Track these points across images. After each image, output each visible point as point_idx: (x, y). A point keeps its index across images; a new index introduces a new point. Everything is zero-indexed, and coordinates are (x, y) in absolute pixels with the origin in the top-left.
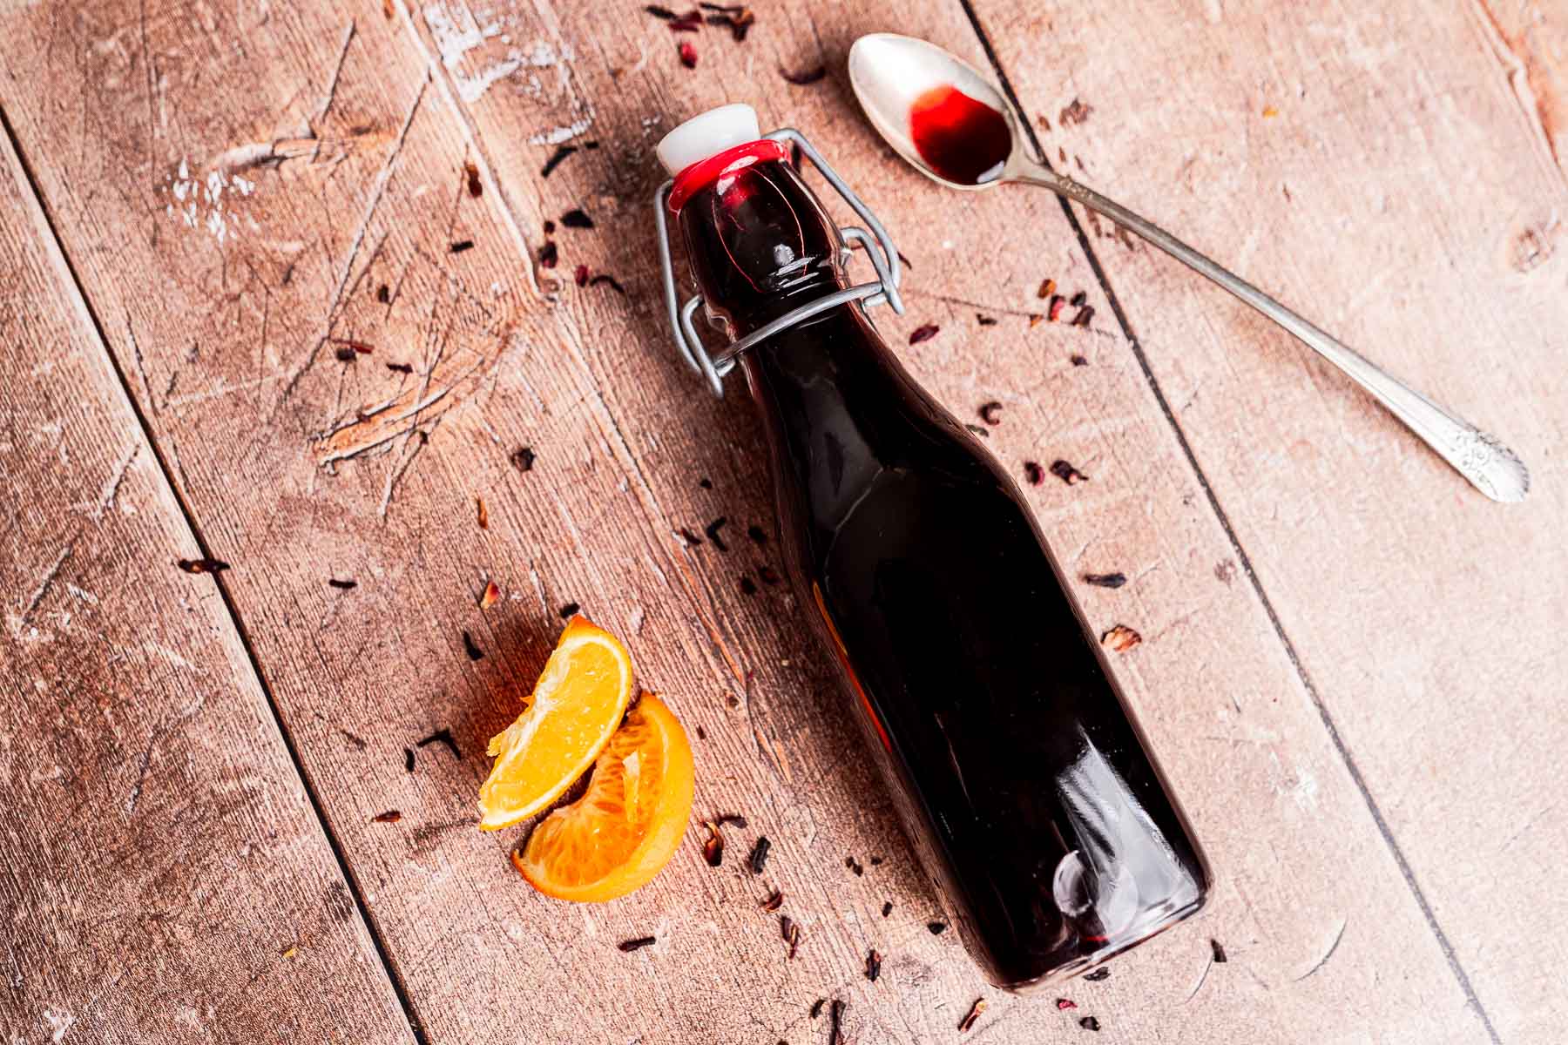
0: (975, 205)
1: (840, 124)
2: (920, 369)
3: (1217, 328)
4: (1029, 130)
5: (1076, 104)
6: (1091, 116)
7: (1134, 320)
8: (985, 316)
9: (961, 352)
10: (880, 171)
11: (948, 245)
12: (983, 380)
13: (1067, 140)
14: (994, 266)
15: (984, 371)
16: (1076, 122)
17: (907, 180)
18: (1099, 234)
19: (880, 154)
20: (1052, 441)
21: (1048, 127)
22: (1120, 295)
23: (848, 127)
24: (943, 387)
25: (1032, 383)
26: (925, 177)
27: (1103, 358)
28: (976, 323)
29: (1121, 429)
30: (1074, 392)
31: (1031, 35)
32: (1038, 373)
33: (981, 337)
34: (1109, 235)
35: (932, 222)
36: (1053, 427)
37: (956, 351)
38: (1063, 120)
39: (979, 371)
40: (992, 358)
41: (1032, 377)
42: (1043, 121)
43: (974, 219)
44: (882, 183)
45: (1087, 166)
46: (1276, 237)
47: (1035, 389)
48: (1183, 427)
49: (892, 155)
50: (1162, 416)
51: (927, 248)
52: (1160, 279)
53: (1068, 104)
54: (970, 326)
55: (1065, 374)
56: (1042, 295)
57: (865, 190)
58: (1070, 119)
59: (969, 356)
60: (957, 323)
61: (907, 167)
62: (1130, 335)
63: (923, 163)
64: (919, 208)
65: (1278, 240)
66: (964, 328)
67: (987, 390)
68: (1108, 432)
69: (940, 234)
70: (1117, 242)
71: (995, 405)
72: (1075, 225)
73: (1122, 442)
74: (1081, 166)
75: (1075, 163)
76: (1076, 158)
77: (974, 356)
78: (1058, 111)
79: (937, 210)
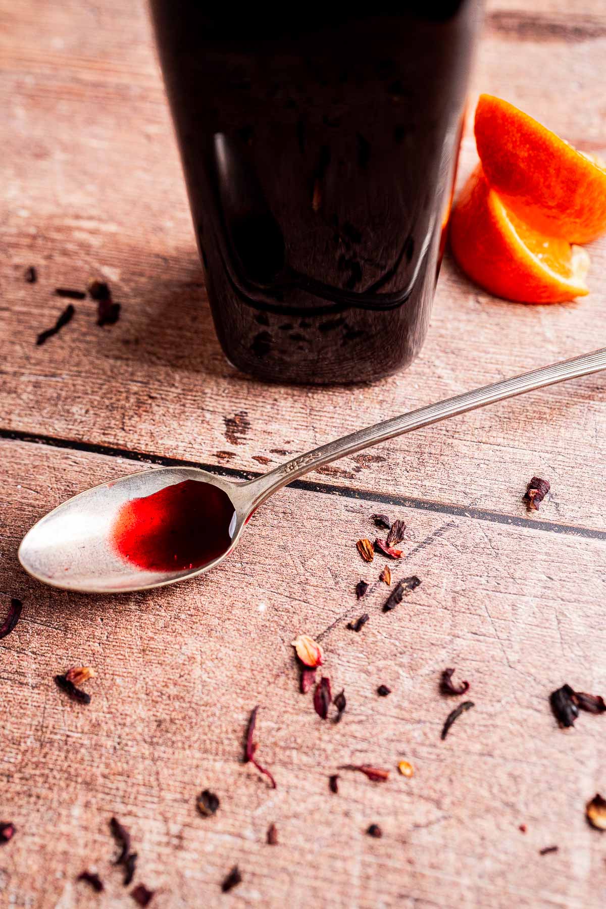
0: (247, 557)
1: (76, 623)
2: (360, 722)
3: (500, 440)
4: (220, 470)
5: (228, 422)
6: (249, 418)
7: (447, 498)
8: (354, 622)
9: (370, 668)
10: (148, 618)
11: (262, 608)
12: (412, 668)
13: (253, 449)
14: (313, 580)
15: (405, 659)
16: (243, 432)
17: (176, 601)
18: (352, 477)
19: (133, 606)
20: (517, 647)
21: (230, 455)
22: (416, 494)
23: (85, 617)
24: (395, 712)
25: (447, 625)
26: (187, 582)
27: (464, 547)
28: (353, 634)
29: (544, 577)
30: (481, 594)
31: (145, 416)
32: (440, 612)
33: (371, 639)
34: (358, 470)
35: (232, 606)
36: (504, 636)
37: (368, 673)
38: (234, 441)
39: (401, 665)
40: (397, 643)
41: (441, 622)
42: (221, 455)
43: (258, 567)
44: (161, 624)
45: (287, 447)
46: (453, 353)
47: (454, 626)
48: (575, 523)
49: (142, 596)
50: (552, 535)
51: (251, 628)
52: (426, 456)
53: (224, 428)
54: (353, 642)
55: (458, 588)
56: (367, 559)
57: (153, 644)
58: (238, 435)
59: (381, 664)
60: (341, 652)
61: (165, 591)
62: (460, 511)
63: (173, 574)
64: (211, 608)
65: (455, 352)
66: (350, 649)
67: (425, 670)
68: (539, 590)
69: (247, 606)
70: (369, 467)
71: (446, 675)
72: (329, 489)
73: (557, 584)
74: (283, 453)
75: (276, 455)
76: (272, 451)
77: (385, 659)
78: (223, 439)
79: (225, 594)
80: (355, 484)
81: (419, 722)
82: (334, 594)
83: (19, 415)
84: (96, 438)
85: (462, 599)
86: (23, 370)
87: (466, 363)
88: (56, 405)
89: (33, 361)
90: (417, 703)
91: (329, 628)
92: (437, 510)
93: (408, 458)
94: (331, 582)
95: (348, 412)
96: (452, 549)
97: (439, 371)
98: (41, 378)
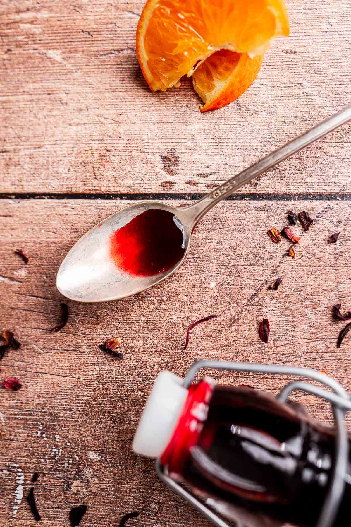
2: (287, 345)
4: (166, 196)
5: (164, 159)
6: (177, 153)
7: (323, 189)
8: (272, 284)
9: (287, 312)
11: (213, 285)
12: (313, 307)
13: (185, 176)
14: (242, 262)
15: (308, 303)
16: (176, 165)
18: (255, 186)
21: (171, 183)
22: (302, 190)
24: (306, 336)
25: (333, 277)
27: (339, 222)
28: (273, 292)
33: (284, 294)
34: (259, 179)
35: (194, 287)
37: (286, 315)
38: (171, 172)
39: (306, 307)
40: (302, 293)
41: (328, 275)
42: (165, 184)
43: (204, 259)
44: (153, 305)
45: (207, 171)
47: (337, 277)
51: (208, 299)
52: (305, 160)
53: (162, 165)
54: (274, 297)
55: (337, 251)
56: (276, 241)
58: (172, 168)
59: (294, 308)
60: (266, 304)
62: (333, 197)
64: (181, 290)
66: (272, 302)
67: (321, 308)
69: (203, 285)
70: (266, 176)
71: (336, 309)
72: (242, 196)
74: (206, 175)
75: (201, 178)
76: (198, 175)
77: (295, 304)
78: (163, 172)
79: (188, 280)
80: (259, 190)
81: (322, 339)
82: (257, 269)
83: (27, 181)
84: (81, 189)
85: (341, 258)
86: (19, 147)
87: (327, 79)
88: (48, 169)
89: (23, 139)
90: (320, 329)
91: (257, 291)
92: (317, 199)
93: (293, 164)
94: (254, 261)
95: (246, 136)
96: (331, 225)
97: (307, 90)
98: (32, 151)
